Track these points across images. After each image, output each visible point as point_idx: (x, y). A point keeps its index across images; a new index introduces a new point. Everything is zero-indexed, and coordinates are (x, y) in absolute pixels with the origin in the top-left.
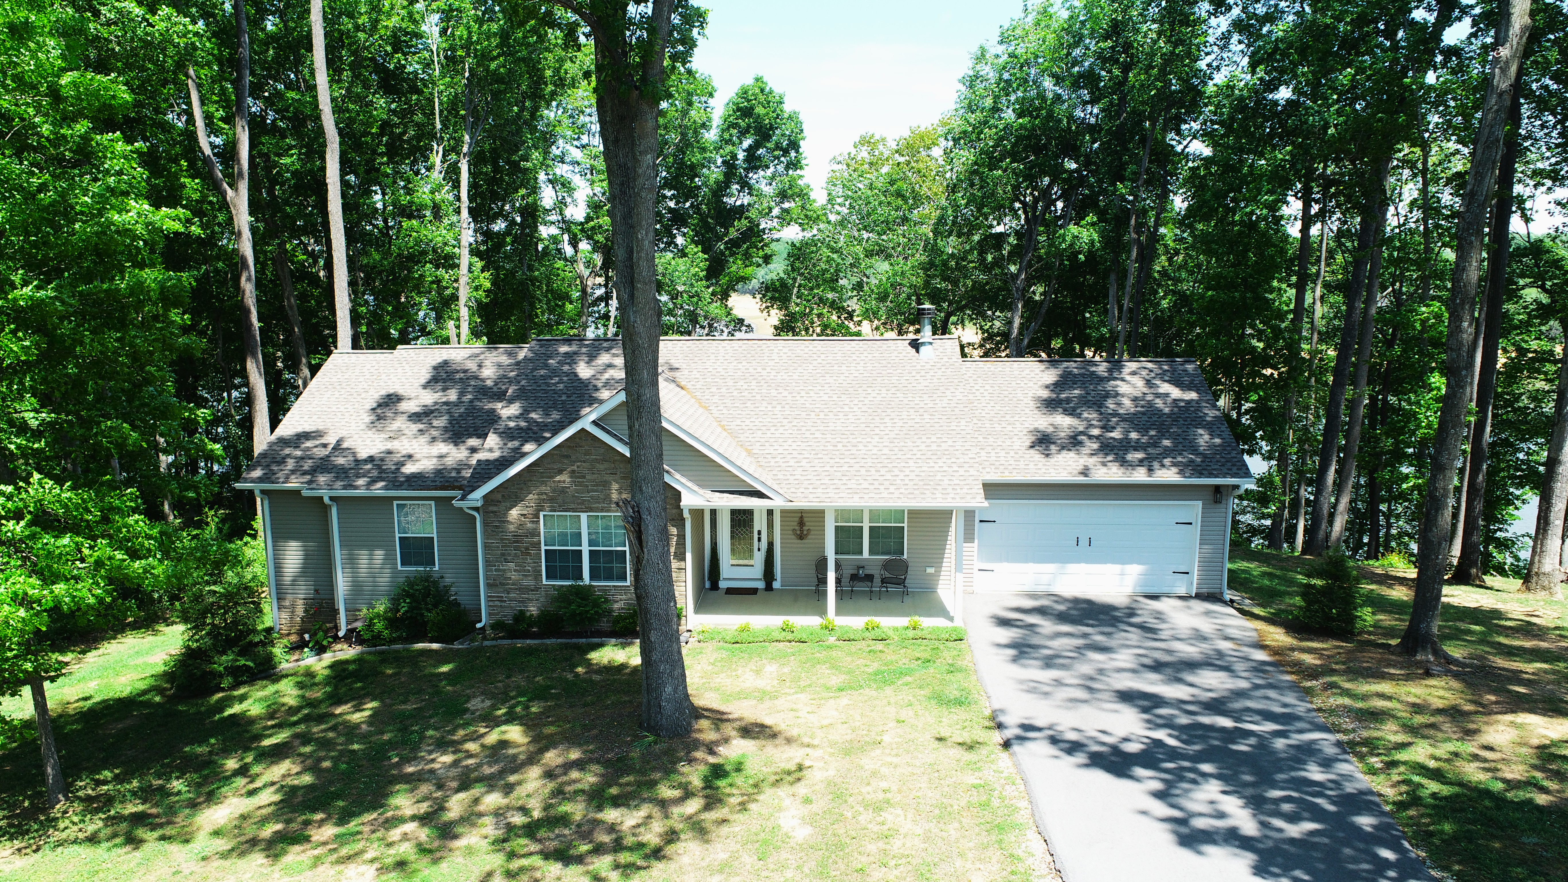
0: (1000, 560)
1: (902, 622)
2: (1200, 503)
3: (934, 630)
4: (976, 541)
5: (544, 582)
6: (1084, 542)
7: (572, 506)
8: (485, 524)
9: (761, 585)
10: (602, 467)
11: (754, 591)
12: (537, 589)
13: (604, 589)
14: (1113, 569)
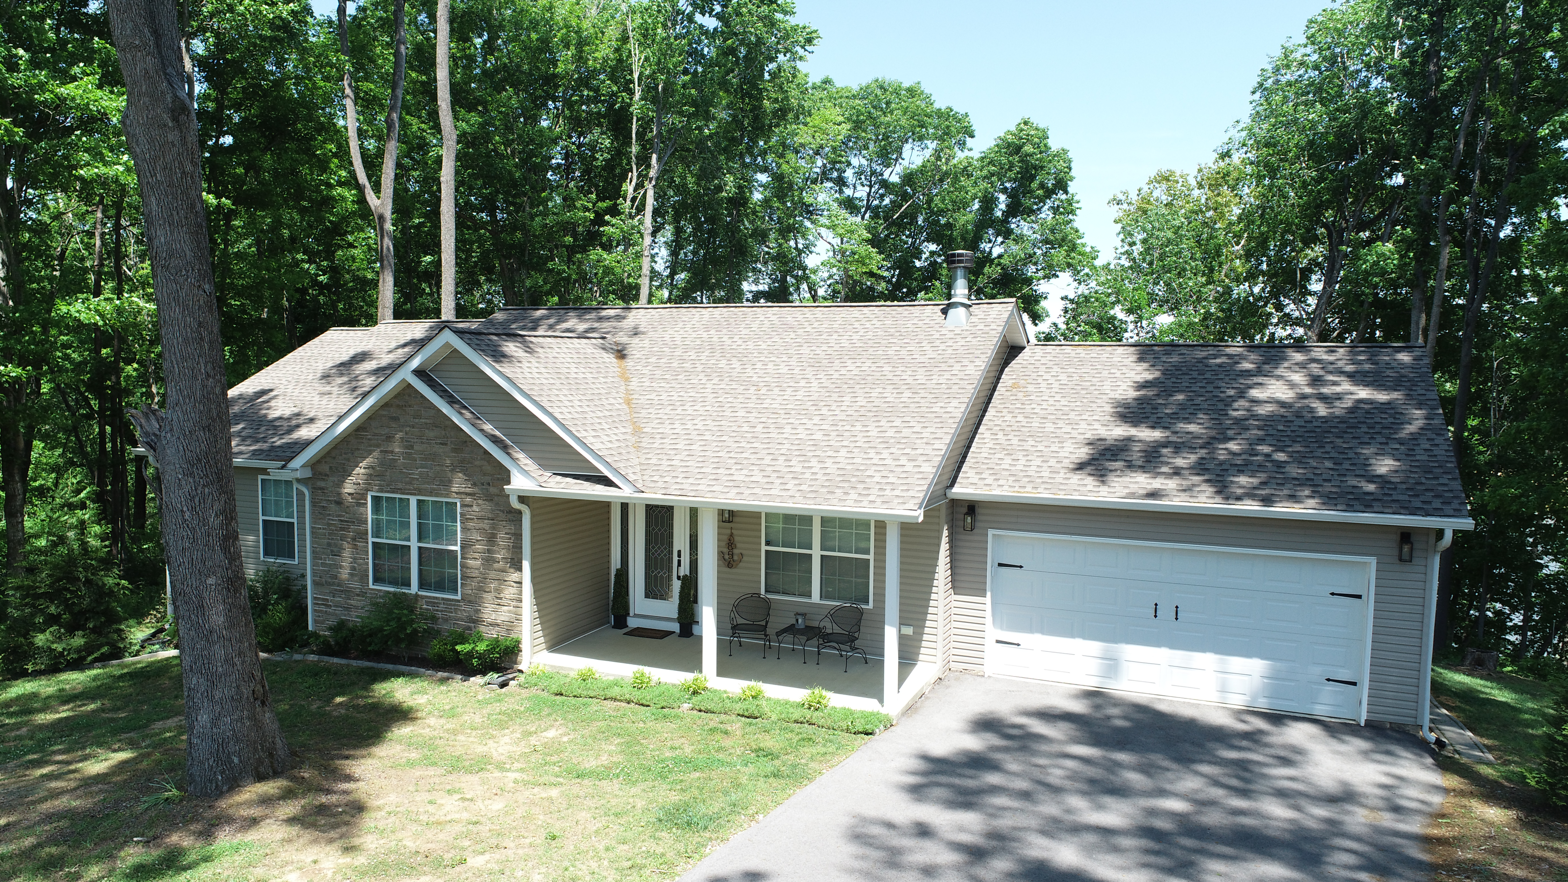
0: (1030, 630)
1: (796, 694)
2: (1373, 561)
3: (848, 713)
4: (989, 594)
5: (371, 586)
6: (1166, 612)
7: (400, 486)
8: (313, 504)
9: (676, 627)
10: (431, 434)
11: (663, 634)
12: (363, 594)
13: (433, 602)
14: (1207, 660)
